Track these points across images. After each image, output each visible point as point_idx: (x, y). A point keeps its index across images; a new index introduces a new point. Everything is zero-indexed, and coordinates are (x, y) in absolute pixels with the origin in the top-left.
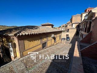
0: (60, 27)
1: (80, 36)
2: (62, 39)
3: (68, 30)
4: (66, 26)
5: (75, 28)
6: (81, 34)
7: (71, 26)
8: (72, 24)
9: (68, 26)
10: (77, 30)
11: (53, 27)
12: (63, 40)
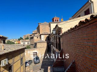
0: (21, 39)
1: (52, 52)
2: (26, 63)
3: (36, 44)
4: (32, 38)
5: (44, 40)
6: (53, 50)
7: (39, 37)
8: (40, 35)
9: (35, 38)
10: (48, 44)
11: (4, 43)
12: (28, 64)
